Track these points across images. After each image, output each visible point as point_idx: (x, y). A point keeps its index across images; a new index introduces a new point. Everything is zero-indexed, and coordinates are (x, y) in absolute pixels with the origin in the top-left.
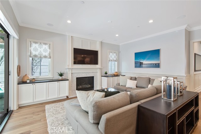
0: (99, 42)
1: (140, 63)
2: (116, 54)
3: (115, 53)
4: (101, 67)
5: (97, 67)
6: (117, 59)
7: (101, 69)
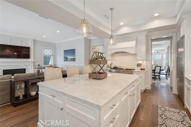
0: (31, 40)
1: (67, 58)
2: (52, 50)
3: (50, 49)
4: (34, 60)
5: (29, 61)
6: (53, 54)
7: (34, 62)
